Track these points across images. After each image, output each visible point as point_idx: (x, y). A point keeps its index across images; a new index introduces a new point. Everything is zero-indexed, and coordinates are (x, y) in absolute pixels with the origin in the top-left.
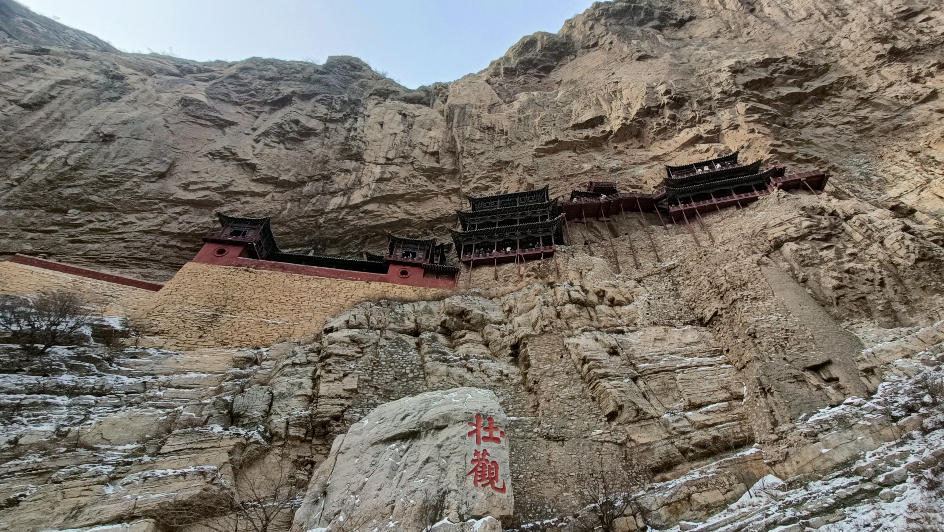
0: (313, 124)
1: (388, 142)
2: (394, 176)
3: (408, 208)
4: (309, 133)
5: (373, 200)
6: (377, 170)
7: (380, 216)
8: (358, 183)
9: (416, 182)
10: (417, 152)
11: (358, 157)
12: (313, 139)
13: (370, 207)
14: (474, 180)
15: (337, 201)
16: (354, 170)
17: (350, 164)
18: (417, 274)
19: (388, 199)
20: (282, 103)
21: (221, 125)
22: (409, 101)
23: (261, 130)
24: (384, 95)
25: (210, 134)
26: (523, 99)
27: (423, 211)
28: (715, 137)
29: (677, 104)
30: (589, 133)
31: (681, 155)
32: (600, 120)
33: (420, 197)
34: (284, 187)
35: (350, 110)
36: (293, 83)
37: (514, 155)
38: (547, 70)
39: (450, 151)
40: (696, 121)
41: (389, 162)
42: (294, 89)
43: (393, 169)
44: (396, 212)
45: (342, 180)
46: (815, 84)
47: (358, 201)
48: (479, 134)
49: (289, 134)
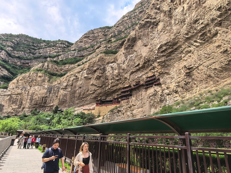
0: (100, 75)
1: (110, 75)
2: (113, 82)
3: (116, 87)
4: (100, 77)
5: (111, 87)
6: (110, 81)
8: (109, 84)
9: (116, 82)
10: (115, 77)
12: (101, 77)
13: (111, 88)
15: (107, 88)
17: (107, 81)
18: (116, 103)
19: (113, 86)
20: (95, 71)
21: (90, 79)
22: (112, 63)
23: (95, 78)
24: (108, 63)
25: (89, 81)
26: (128, 59)
27: (118, 87)
28: (154, 68)
29: (149, 61)
30: (137, 68)
31: (150, 72)
32: (139, 64)
33: (117, 85)
34: (101, 87)
35: (104, 70)
36: (95, 66)
37: (127, 75)
38: (133, 46)
39: (119, 74)
40: (151, 65)
41: (112, 79)
42: (96, 68)
43: (112, 81)
44: (115, 88)
45: (107, 84)
46: (175, 47)
47: (110, 88)
48: (122, 71)
49: (98, 78)
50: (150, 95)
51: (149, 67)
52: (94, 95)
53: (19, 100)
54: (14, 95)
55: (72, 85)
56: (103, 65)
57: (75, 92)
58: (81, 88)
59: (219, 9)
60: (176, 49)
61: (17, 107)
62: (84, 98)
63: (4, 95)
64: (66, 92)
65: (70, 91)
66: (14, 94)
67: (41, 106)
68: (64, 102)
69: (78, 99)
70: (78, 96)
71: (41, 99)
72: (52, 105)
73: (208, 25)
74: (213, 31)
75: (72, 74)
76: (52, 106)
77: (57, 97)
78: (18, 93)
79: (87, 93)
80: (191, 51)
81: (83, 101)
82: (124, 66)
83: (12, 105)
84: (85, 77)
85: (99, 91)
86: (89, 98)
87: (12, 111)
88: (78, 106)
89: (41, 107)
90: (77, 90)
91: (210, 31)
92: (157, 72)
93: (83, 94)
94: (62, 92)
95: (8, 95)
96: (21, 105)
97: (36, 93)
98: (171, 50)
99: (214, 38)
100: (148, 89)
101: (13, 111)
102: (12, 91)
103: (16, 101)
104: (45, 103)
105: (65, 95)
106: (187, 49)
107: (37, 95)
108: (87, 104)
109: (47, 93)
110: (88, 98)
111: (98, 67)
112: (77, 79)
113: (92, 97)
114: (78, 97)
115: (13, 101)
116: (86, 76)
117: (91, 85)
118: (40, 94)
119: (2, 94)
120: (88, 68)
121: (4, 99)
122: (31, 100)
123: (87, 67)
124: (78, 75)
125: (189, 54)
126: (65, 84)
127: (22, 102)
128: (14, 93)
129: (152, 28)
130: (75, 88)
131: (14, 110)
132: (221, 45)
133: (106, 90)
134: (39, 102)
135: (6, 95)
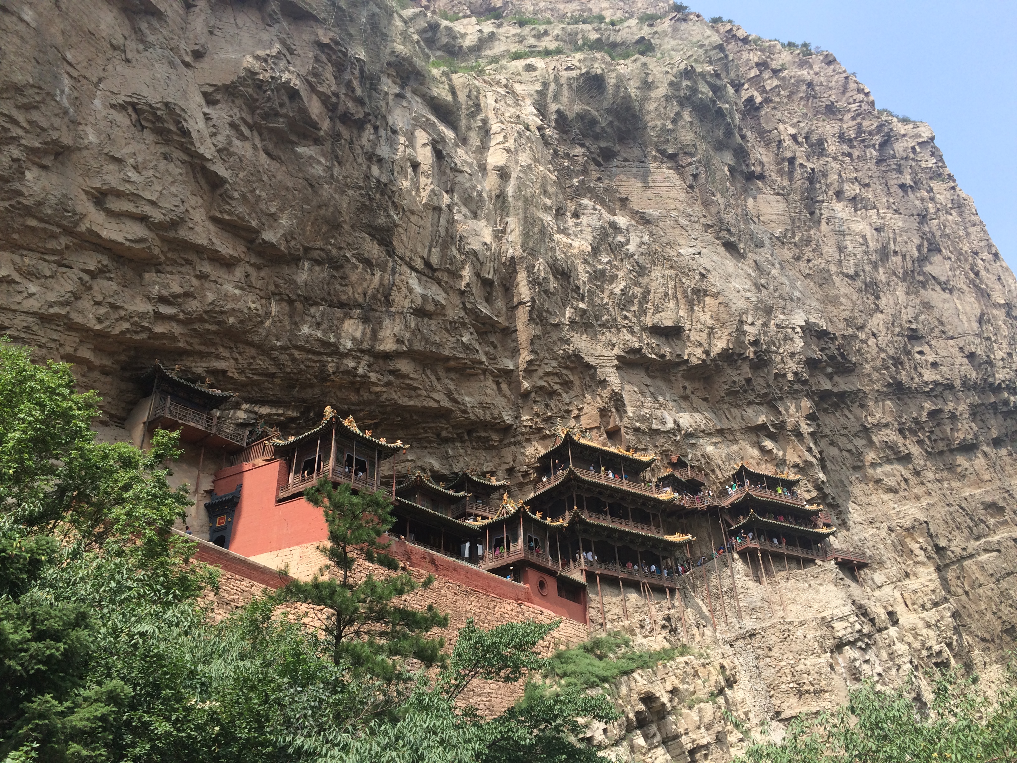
5: (408, 353)
6: (413, 283)
7: (415, 389)
9: (466, 337)
14: (540, 372)
15: (354, 331)
16: (378, 266)
18: (553, 589)
24: (408, 76)
27: (468, 398)
28: (779, 434)
29: (759, 364)
30: (667, 348)
31: (745, 440)
32: (672, 332)
33: (467, 369)
35: (369, 102)
37: (598, 351)
40: (770, 402)
41: (430, 273)
43: (438, 293)
44: (436, 390)
47: (389, 346)
48: (552, 284)
49: (265, 112)
51: (750, 404)
52: (131, 303)
56: (369, 44)
59: (972, 359)
60: (843, 396)
73: (951, 389)
79: (41, 185)
92: (802, 468)
99: (962, 460)
106: (892, 436)
113: (83, 313)
117: (146, 117)
125: (903, 469)
129: (733, 170)
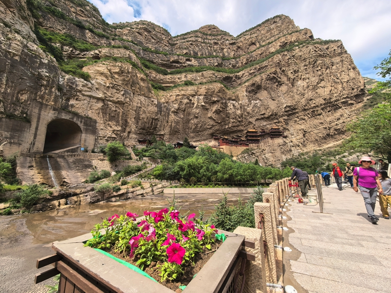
0: (221, 109)
1: (233, 114)
2: (235, 122)
4: (221, 111)
6: (232, 120)
8: (229, 123)
9: (238, 123)
10: (237, 117)
11: (229, 117)
12: (221, 113)
13: (232, 128)
15: (227, 126)
17: (227, 119)
18: (245, 145)
19: (234, 127)
20: (214, 102)
21: (207, 109)
22: (233, 100)
23: (213, 111)
24: (230, 99)
25: (206, 111)
26: (253, 104)
27: (239, 128)
28: (279, 122)
29: (276, 115)
30: (262, 116)
31: (274, 124)
32: (264, 114)
33: (238, 126)
34: (220, 123)
35: (226, 105)
36: (214, 96)
37: (252, 120)
38: (256, 93)
39: (242, 116)
40: (277, 119)
41: (233, 119)
42: (216, 99)
43: (234, 120)
44: (235, 129)
45: (227, 122)
46: (294, 111)
47: (230, 127)
48: (247, 114)
49: (217, 112)
50: (280, 144)
51: (275, 120)
52: (211, 131)
53: (121, 114)
54: (111, 103)
55: (184, 111)
56: (225, 99)
57: (188, 121)
58: (197, 117)
59: (325, 99)
60: (294, 113)
61: (120, 128)
62: (201, 131)
63: (90, 97)
64: (178, 118)
65: (182, 119)
66: (111, 101)
67: (149, 132)
68: (176, 132)
69: (193, 132)
70: (193, 127)
71: (151, 122)
72: (162, 133)
73: (318, 106)
74: (319, 112)
75: (184, 95)
76: (162, 135)
77: (167, 122)
78: (118, 100)
79: (205, 127)
80: (305, 119)
81: (199, 135)
82: (249, 109)
83: (110, 123)
84: (202, 106)
85: (217, 127)
86: (206, 133)
87: (114, 136)
88: (194, 140)
89: (147, 134)
90: (191, 119)
91: (317, 111)
92: (282, 126)
93: (201, 127)
94: (172, 117)
95: (98, 99)
96: (126, 127)
97: (143, 108)
98: (291, 112)
99: (318, 117)
100: (275, 139)
101: (116, 137)
102: (105, 91)
103: (116, 116)
104: (155, 128)
105: (177, 123)
106: (302, 117)
107: (144, 112)
108: (204, 140)
109: (157, 113)
110: (204, 132)
111: (219, 99)
112: (190, 103)
113: (209, 133)
114: (194, 129)
115: (109, 114)
116: (203, 104)
117: (209, 118)
118: (149, 113)
119: (85, 91)
120: (205, 95)
121: (91, 105)
122: (137, 119)
123: (205, 93)
124: (192, 99)
125: (303, 121)
126: (176, 106)
127: (126, 121)
128: (111, 97)
129: (277, 85)
130: (188, 116)
131: (116, 134)
132: (323, 123)
133: (225, 129)
134: (147, 125)
135: (94, 98)
